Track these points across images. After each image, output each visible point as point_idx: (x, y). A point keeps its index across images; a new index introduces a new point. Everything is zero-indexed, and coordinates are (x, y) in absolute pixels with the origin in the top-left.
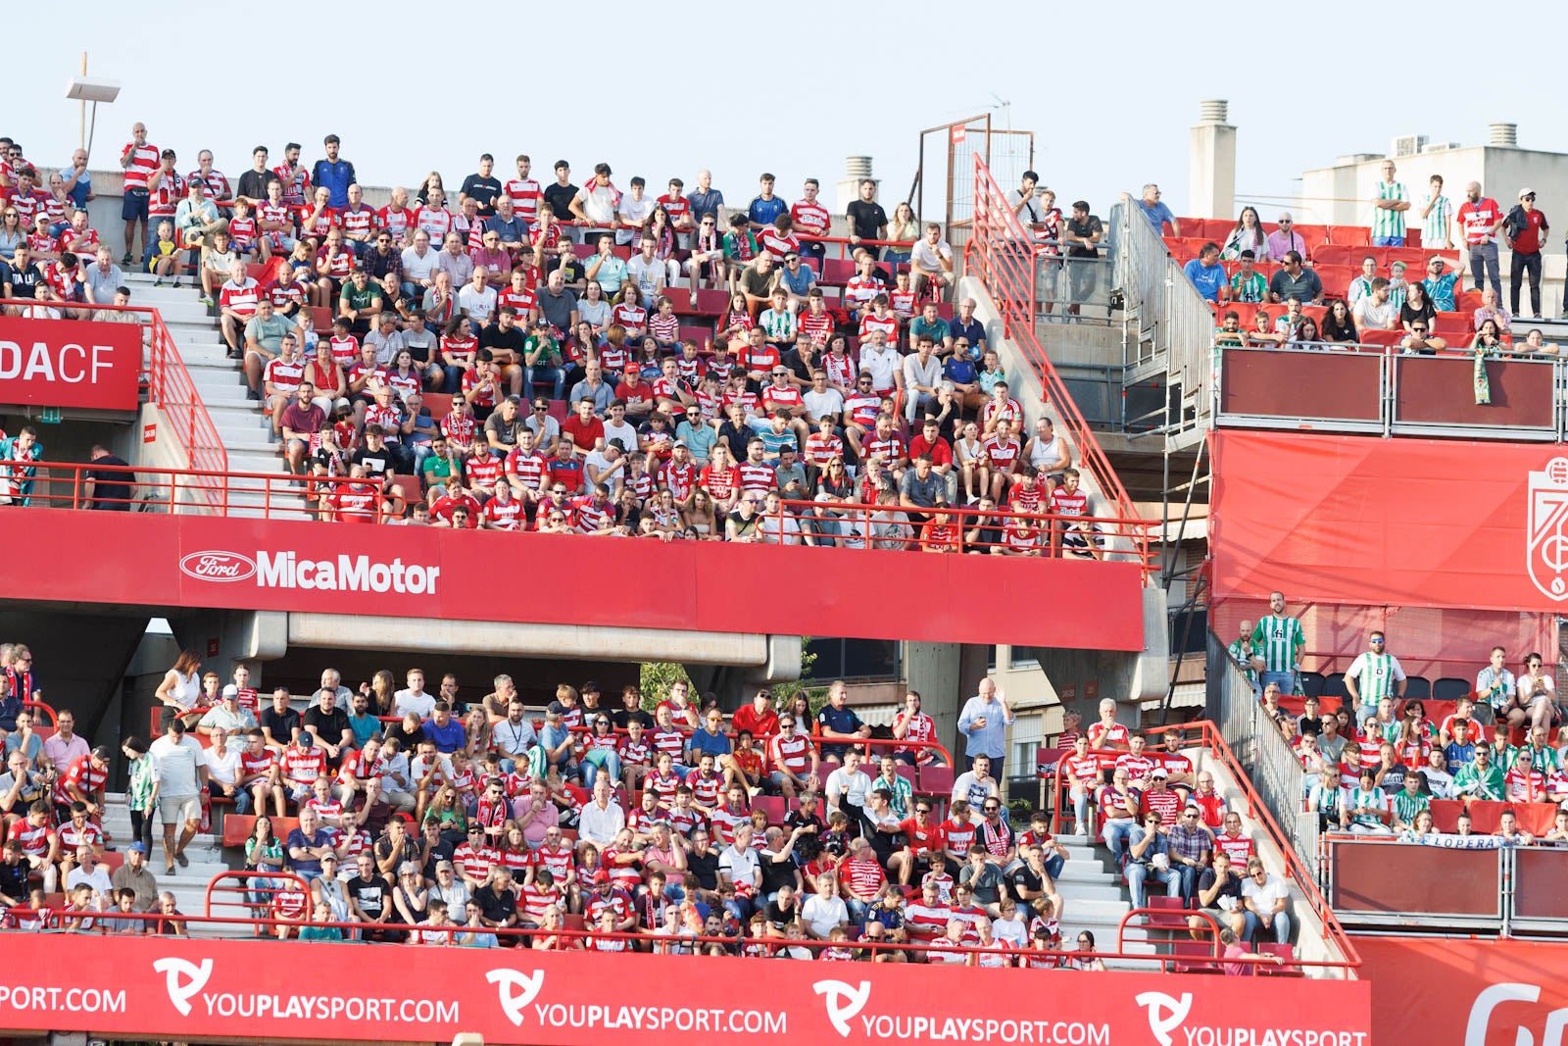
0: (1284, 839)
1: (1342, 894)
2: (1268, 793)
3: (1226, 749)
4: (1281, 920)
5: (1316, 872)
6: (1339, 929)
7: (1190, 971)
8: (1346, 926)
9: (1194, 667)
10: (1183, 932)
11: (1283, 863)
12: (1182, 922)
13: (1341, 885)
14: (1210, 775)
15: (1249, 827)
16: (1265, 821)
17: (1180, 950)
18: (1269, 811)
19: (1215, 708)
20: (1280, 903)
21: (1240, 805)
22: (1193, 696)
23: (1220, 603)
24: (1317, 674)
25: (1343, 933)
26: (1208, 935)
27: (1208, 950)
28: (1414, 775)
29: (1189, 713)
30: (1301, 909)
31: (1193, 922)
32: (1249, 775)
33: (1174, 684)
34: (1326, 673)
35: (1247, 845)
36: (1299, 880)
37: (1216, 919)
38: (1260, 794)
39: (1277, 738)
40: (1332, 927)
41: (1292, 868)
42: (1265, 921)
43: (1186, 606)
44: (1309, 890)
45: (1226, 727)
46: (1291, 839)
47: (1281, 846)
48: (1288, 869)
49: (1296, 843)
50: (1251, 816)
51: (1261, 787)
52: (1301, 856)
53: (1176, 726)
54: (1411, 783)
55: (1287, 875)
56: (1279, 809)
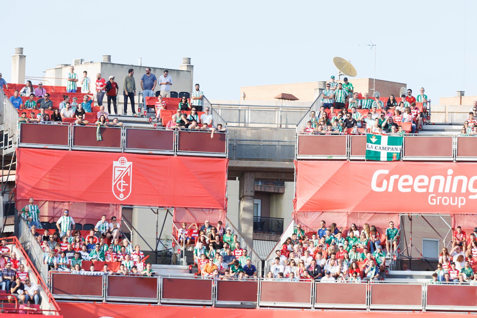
0: (37, 272)
1: (55, 289)
2: (33, 259)
3: (20, 245)
4: (36, 297)
5: (47, 283)
6: (54, 300)
7: (8, 313)
8: (56, 299)
9: (11, 220)
10: (6, 301)
11: (37, 280)
12: (6, 298)
13: (55, 286)
14: (15, 253)
15: (27, 269)
16: (32, 267)
17: (5, 306)
18: (33, 263)
19: (17, 232)
20: (36, 292)
21: (24, 262)
22: (10, 229)
23: (19, 201)
24: (48, 222)
25: (55, 301)
26: (14, 302)
27: (14, 306)
28: (77, 253)
29: (9, 234)
30: (42, 294)
31: (9, 298)
32: (27, 253)
33: (5, 225)
34: (51, 222)
35: (26, 274)
36: (42, 284)
37: (17, 297)
38: (30, 259)
39: (36, 242)
40: (52, 299)
41: (40, 281)
42: (31, 297)
43: (9, 201)
44: (45, 289)
45: (20, 238)
46: (39, 273)
47: (36, 274)
48: (38, 282)
49: (41, 274)
50: (27, 265)
51: (30, 256)
52: (42, 278)
53: (5, 238)
54: (76, 256)
55: (38, 283)
56: (36, 263)
